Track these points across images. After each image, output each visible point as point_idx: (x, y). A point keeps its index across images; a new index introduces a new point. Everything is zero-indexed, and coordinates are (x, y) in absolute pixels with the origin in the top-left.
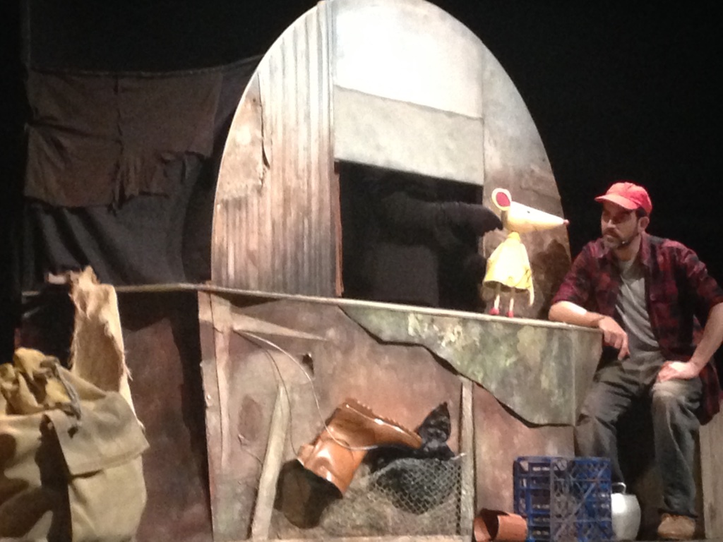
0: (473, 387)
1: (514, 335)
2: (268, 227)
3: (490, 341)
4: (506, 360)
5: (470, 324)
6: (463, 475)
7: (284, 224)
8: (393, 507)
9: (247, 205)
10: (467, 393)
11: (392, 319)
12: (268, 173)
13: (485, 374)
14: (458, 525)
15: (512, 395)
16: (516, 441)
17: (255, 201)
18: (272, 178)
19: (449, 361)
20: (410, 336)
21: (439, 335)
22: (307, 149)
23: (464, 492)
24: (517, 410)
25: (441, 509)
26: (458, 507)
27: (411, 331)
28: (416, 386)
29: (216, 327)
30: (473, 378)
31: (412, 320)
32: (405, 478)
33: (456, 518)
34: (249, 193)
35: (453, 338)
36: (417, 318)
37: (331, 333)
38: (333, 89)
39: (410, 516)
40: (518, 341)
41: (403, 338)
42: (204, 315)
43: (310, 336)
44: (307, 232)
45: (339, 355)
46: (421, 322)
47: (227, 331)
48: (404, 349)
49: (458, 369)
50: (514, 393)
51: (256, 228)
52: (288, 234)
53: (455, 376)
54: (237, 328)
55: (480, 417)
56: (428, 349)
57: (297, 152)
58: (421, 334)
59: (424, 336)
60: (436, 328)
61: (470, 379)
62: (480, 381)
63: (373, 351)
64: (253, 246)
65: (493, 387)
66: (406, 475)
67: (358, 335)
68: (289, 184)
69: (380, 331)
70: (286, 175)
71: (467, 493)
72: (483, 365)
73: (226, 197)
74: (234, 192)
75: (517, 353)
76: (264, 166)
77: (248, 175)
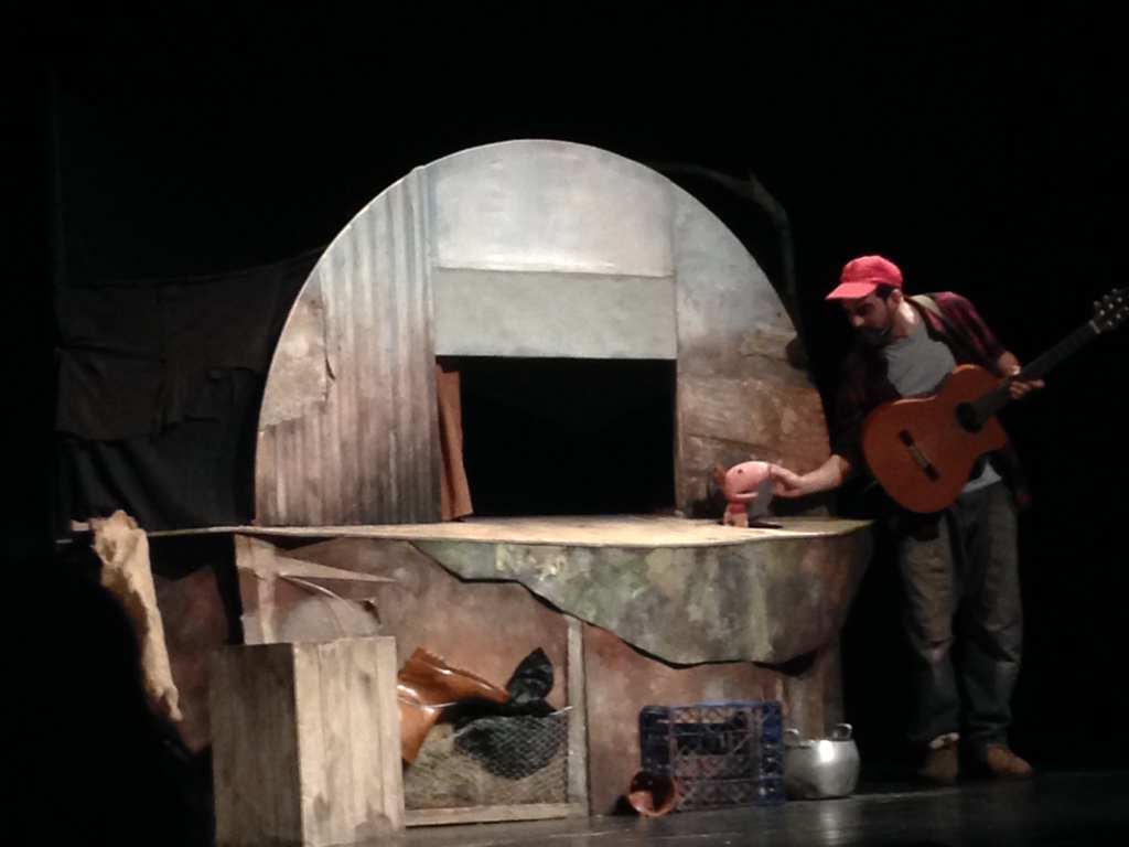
0: (583, 628)
1: (642, 560)
2: (336, 449)
3: (606, 570)
4: (632, 592)
5: (577, 553)
6: (570, 733)
7: (360, 442)
8: (481, 772)
9: (303, 427)
10: (574, 636)
11: (475, 553)
12: (334, 387)
13: (601, 611)
14: (565, 792)
15: (641, 633)
16: (653, 686)
17: (316, 421)
18: (339, 390)
19: (549, 599)
20: (500, 572)
21: (538, 567)
22: (393, 350)
23: (571, 753)
24: (651, 650)
25: (542, 773)
26: (565, 770)
27: (500, 565)
28: (510, 630)
29: (258, 574)
30: (581, 617)
31: (501, 553)
32: (491, 739)
33: (561, 782)
34: (306, 412)
35: (553, 570)
36: (508, 551)
37: (400, 573)
38: (432, 272)
39: (503, 782)
40: (647, 568)
41: (490, 575)
42: (243, 561)
43: (374, 578)
44: (393, 450)
45: (410, 598)
46: (513, 553)
47: (271, 579)
48: (494, 587)
49: (562, 608)
50: (646, 629)
51: (317, 452)
52: (365, 453)
53: (558, 615)
54: (283, 574)
55: (593, 661)
56: (525, 586)
57: (378, 355)
58: (512, 567)
59: (517, 570)
60: (532, 560)
61: (579, 619)
62: (591, 620)
63: (454, 591)
64: (315, 472)
65: (613, 625)
66: (492, 736)
67: (433, 572)
68: (365, 395)
69: (460, 568)
70: (362, 385)
71: (576, 752)
72: (594, 600)
73: (273, 422)
74: (285, 413)
75: (648, 581)
76: (329, 378)
77: (306, 392)
